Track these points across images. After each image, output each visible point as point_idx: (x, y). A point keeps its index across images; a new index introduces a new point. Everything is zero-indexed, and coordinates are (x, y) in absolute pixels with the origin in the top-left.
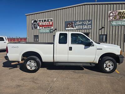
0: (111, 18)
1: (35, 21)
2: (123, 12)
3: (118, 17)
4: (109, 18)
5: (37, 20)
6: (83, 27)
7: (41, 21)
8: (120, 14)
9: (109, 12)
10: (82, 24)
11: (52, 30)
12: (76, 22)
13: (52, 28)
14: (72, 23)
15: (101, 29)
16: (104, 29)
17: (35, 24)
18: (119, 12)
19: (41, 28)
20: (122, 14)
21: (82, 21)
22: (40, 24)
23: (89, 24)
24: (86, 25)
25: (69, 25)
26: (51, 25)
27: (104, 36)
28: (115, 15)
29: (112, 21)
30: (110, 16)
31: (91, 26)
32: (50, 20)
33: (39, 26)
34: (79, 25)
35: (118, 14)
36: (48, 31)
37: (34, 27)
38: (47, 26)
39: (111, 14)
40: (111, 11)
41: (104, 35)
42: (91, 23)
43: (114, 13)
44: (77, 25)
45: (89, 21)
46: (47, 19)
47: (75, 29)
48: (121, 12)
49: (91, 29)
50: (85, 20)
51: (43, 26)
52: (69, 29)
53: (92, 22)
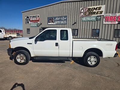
0: (82, 14)
1: (28, 17)
2: (92, 8)
3: (87, 13)
4: (80, 14)
5: (28, 16)
6: (60, 22)
7: (31, 17)
8: (90, 10)
9: (81, 9)
10: (60, 20)
11: (38, 25)
12: (55, 18)
13: (39, 23)
14: (53, 19)
15: (74, 24)
16: (76, 24)
17: (28, 20)
18: (89, 9)
19: (31, 22)
20: (91, 10)
21: (60, 17)
22: (31, 19)
23: (65, 20)
24: (63, 20)
25: (50, 21)
26: (38, 21)
27: (76, 31)
28: (85, 11)
29: (83, 17)
30: (81, 13)
31: (66, 22)
32: (37, 17)
33: (30, 21)
34: (58, 20)
35: (88, 10)
36: (36, 25)
37: (27, 22)
38: (35, 21)
39: (82, 11)
40: (82, 8)
41: (76, 29)
42: (67, 19)
43: (84, 9)
44: (56, 21)
45: (65, 17)
46: (35, 16)
47: (55, 24)
48: (90, 8)
49: (66, 24)
50: (62, 17)
51: (33, 21)
52: (50, 23)
53: (67, 17)
